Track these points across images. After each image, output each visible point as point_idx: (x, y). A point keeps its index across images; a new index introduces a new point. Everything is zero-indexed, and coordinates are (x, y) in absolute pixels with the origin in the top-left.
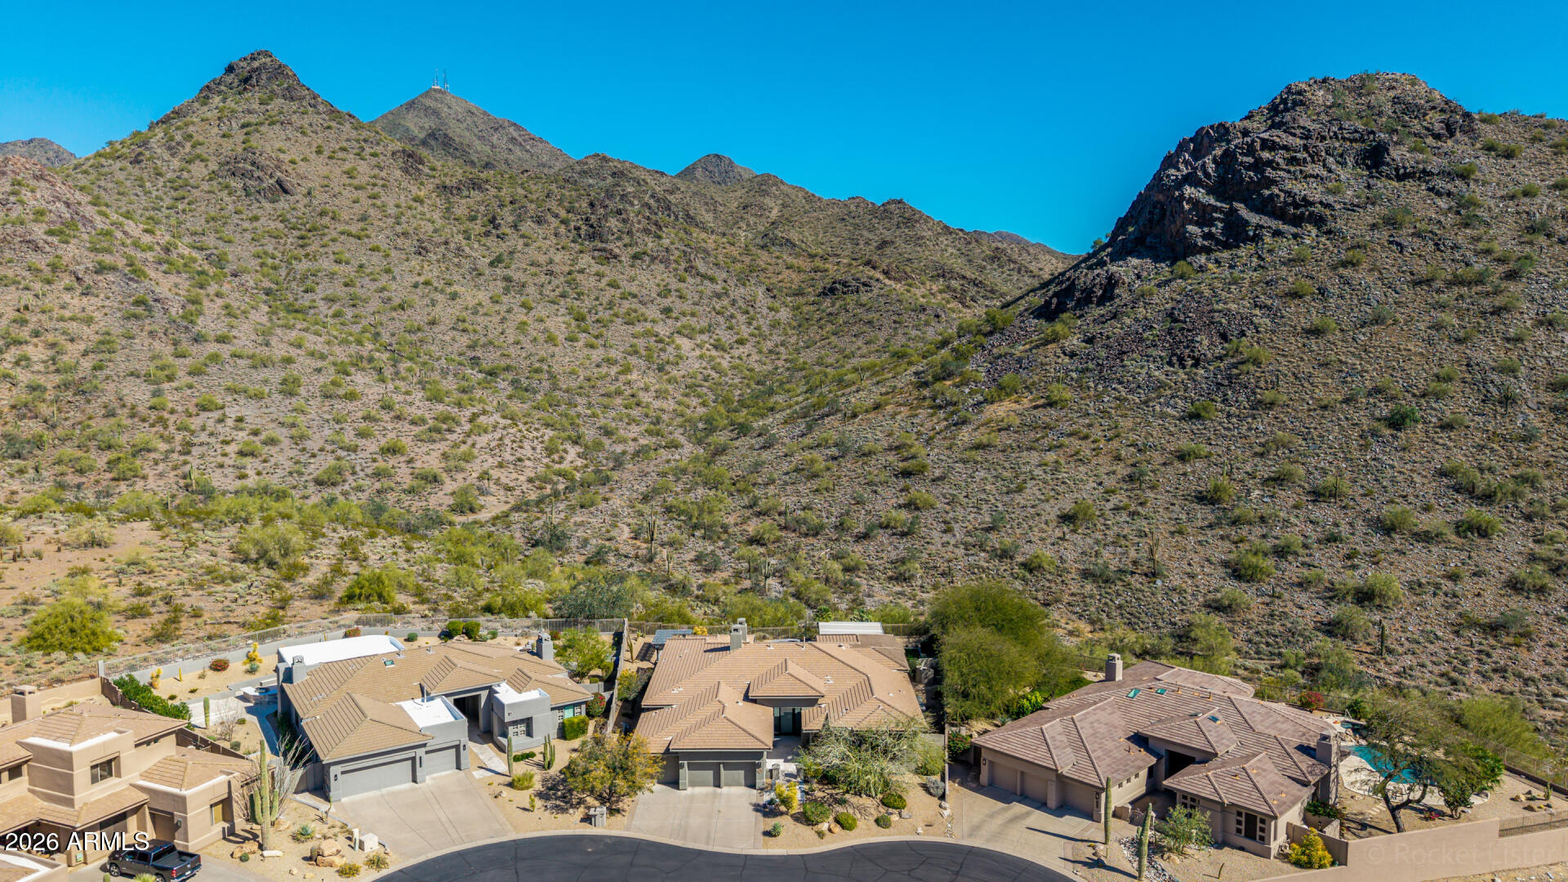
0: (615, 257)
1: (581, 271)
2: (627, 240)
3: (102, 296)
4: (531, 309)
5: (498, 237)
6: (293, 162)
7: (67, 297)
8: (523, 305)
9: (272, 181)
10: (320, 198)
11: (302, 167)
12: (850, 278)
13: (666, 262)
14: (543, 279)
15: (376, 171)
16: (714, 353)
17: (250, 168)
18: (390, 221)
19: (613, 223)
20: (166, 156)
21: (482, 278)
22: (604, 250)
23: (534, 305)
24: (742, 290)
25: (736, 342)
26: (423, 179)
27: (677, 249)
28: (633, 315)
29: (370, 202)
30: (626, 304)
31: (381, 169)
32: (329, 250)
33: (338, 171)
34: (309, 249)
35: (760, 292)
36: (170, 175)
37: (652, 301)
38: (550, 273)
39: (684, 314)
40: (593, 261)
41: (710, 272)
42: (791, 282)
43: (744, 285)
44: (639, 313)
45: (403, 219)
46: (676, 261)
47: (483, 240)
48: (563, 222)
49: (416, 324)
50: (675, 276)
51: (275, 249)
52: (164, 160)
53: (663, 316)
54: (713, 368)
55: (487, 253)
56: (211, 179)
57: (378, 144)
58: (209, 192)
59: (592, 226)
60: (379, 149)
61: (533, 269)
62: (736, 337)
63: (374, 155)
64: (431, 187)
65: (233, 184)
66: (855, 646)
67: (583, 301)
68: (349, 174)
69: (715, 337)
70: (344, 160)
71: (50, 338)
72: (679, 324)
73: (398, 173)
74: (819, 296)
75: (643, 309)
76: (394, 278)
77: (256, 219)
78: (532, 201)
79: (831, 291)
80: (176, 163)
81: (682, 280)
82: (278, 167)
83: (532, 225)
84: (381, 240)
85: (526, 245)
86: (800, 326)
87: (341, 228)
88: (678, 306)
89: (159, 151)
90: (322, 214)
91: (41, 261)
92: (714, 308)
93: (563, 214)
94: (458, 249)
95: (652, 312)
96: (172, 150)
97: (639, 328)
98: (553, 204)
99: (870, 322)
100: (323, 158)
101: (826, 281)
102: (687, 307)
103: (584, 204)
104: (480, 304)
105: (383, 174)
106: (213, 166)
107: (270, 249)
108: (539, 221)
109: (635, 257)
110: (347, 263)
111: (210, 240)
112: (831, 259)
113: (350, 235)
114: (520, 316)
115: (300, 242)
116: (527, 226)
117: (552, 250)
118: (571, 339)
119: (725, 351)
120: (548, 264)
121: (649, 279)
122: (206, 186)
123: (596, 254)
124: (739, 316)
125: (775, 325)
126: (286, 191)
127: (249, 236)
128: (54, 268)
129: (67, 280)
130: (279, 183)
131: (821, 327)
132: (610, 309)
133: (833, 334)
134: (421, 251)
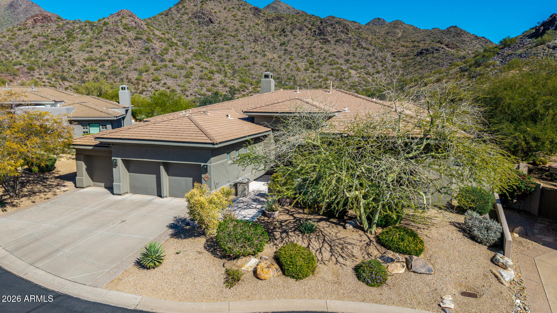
0: (329, 41)
1: (315, 47)
2: (334, 35)
3: (135, 47)
4: (293, 60)
5: (285, 36)
6: (215, 12)
7: (124, 48)
8: (290, 59)
9: (208, 19)
10: (223, 24)
11: (218, 14)
12: (429, 47)
13: (349, 43)
14: (299, 50)
15: (244, 15)
16: (365, 76)
17: (201, 15)
18: (246, 31)
19: (329, 29)
20: (176, 13)
21: (276, 50)
22: (324, 39)
23: (294, 59)
24: (381, 53)
25: (376, 72)
26: (260, 17)
27: (354, 38)
28: (333, 62)
29: (240, 25)
30: (331, 58)
31: (245, 14)
32: (223, 41)
33: (230, 15)
34: (216, 41)
35: (389, 55)
36: (176, 19)
37: (342, 57)
38: (302, 48)
39: (354, 62)
40: (319, 43)
41: (367, 47)
42: (403, 52)
43: (382, 52)
44: (336, 61)
45: (251, 30)
46: (353, 43)
47: (279, 37)
48: (309, 29)
49: (248, 64)
50: (352, 48)
51: (206, 41)
52: (175, 15)
53: (346, 63)
54: (364, 81)
55: (279, 42)
56: (189, 20)
57: (245, 5)
58: (187, 24)
59: (320, 30)
60: (245, 7)
61: (296, 47)
62: (376, 71)
63: (243, 9)
64: (263, 20)
65: (195, 21)
67: (314, 57)
68: (234, 16)
69: (367, 70)
70: (233, 11)
71: (113, 59)
72: (352, 65)
73: (251, 15)
74: (415, 56)
75: (337, 60)
76: (244, 50)
77: (201, 31)
78: (299, 23)
79: (421, 53)
80: (179, 15)
81: (355, 50)
82: (210, 14)
83: (298, 31)
84: (242, 37)
85: (294, 38)
86: (405, 67)
87: (228, 33)
88: (352, 59)
89: (174, 12)
90: (223, 29)
91: (119, 37)
92: (368, 60)
93: (310, 26)
94: (269, 40)
95: (341, 61)
96: (178, 11)
97: (335, 66)
98: (306, 23)
99: (438, 64)
100: (226, 11)
101: (419, 49)
102: (356, 59)
103: (319, 23)
104: (274, 58)
105: (246, 16)
106: (190, 16)
107: (204, 41)
108: (301, 29)
109: (337, 41)
110: (228, 45)
111: (185, 39)
112: (422, 42)
113: (231, 36)
114: (288, 62)
115: (214, 39)
116: (296, 32)
117: (304, 40)
118: (306, 70)
119: (370, 75)
120: (302, 44)
121: (341, 49)
122: (187, 22)
123: (321, 40)
124: (378, 63)
125: (394, 67)
126: (212, 22)
127: (197, 37)
128: (123, 39)
129: (126, 42)
130: (210, 19)
131: (415, 67)
132: (324, 60)
133: (420, 69)
134: (256, 41)
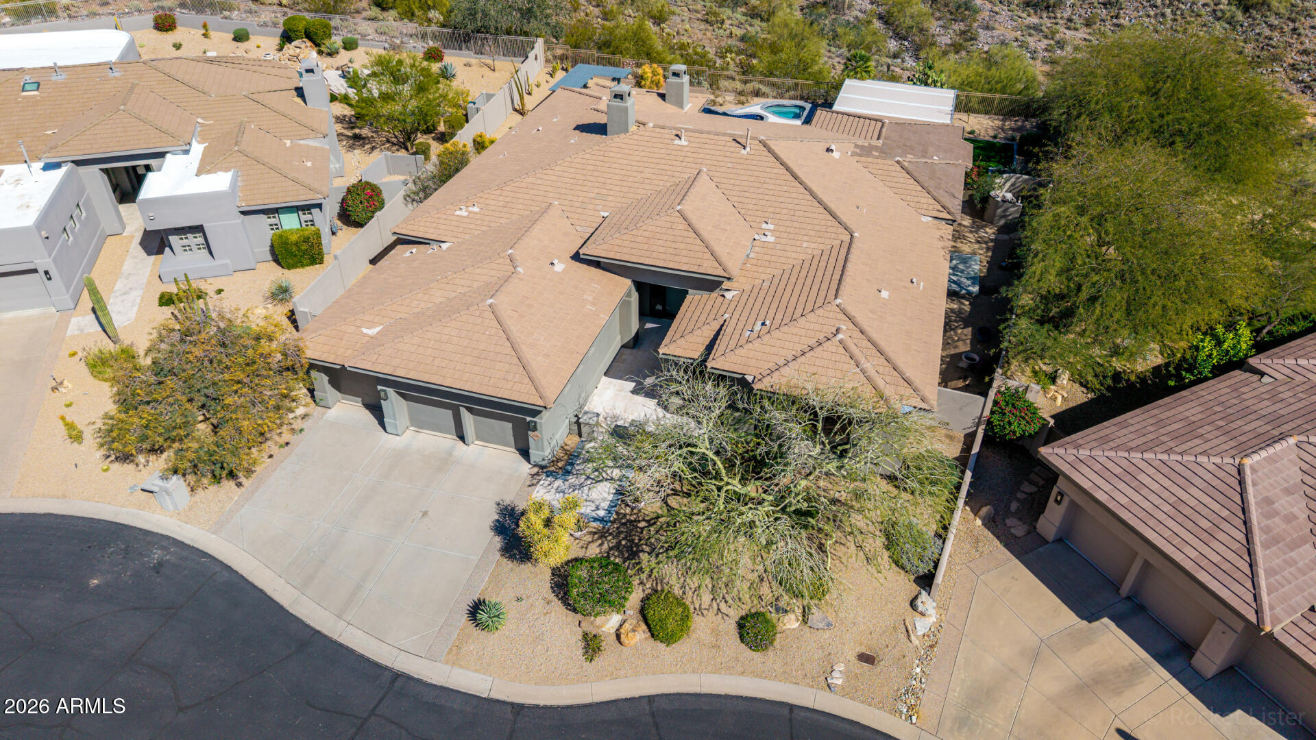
66: (865, 151)
